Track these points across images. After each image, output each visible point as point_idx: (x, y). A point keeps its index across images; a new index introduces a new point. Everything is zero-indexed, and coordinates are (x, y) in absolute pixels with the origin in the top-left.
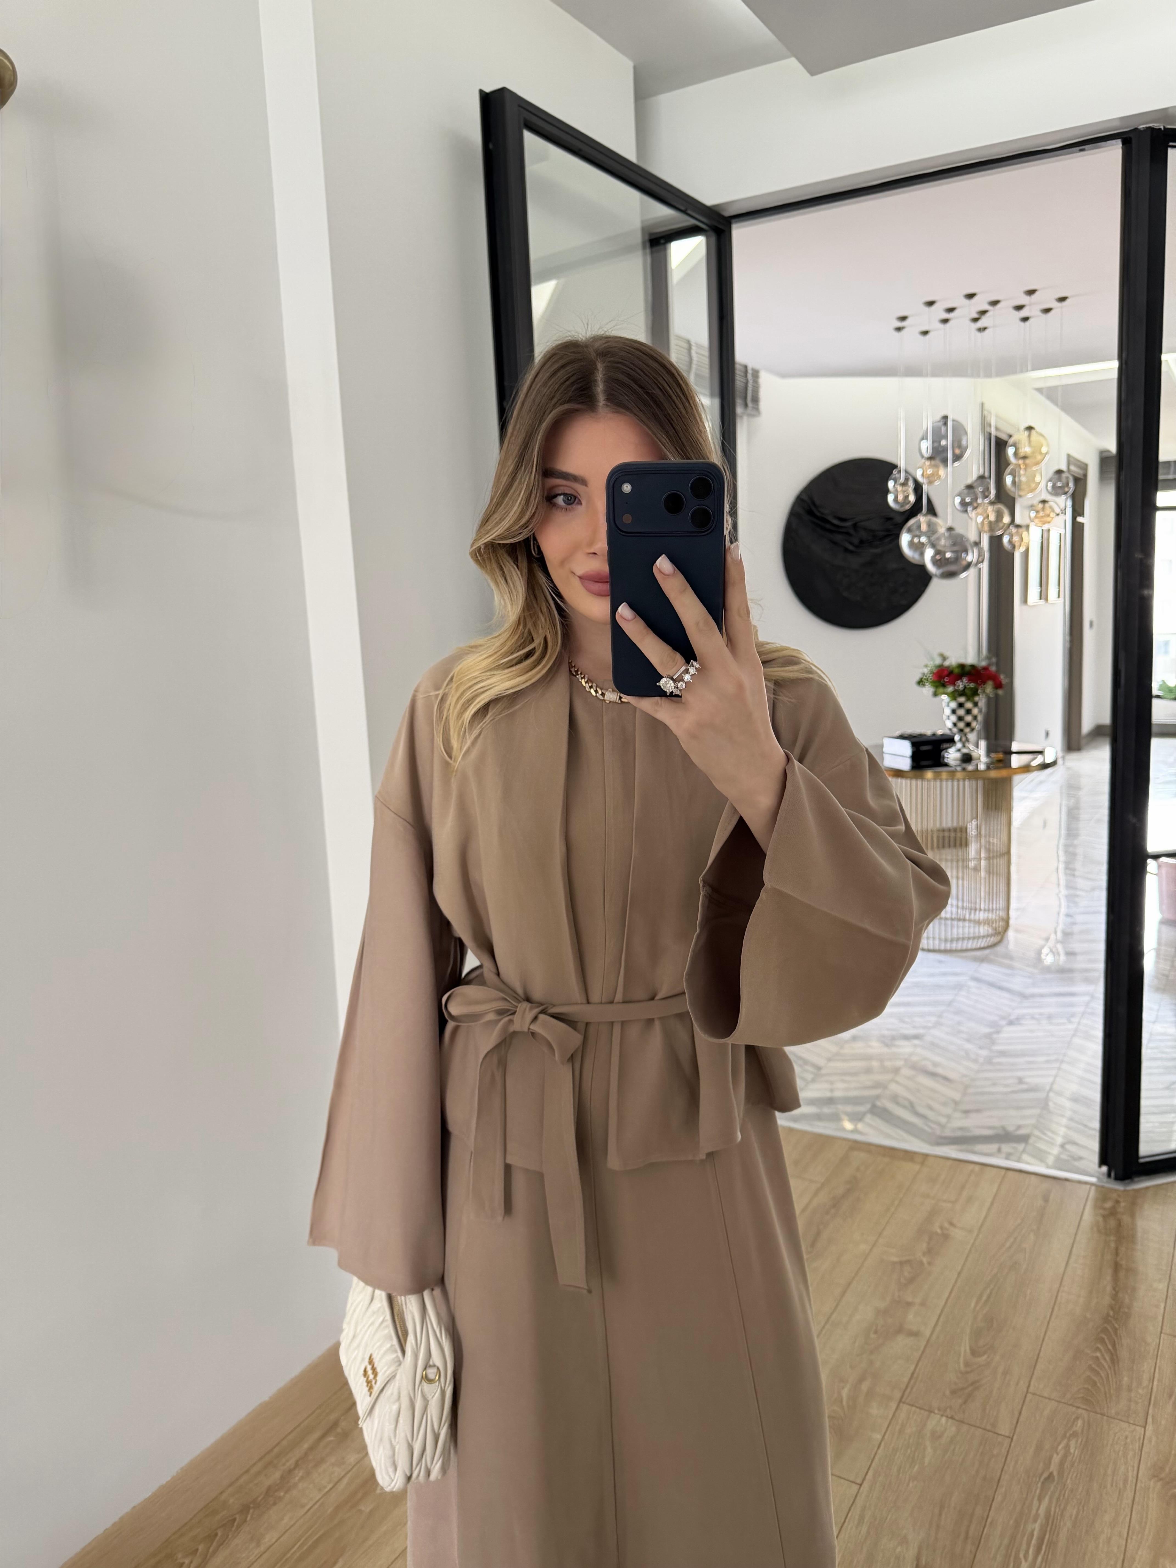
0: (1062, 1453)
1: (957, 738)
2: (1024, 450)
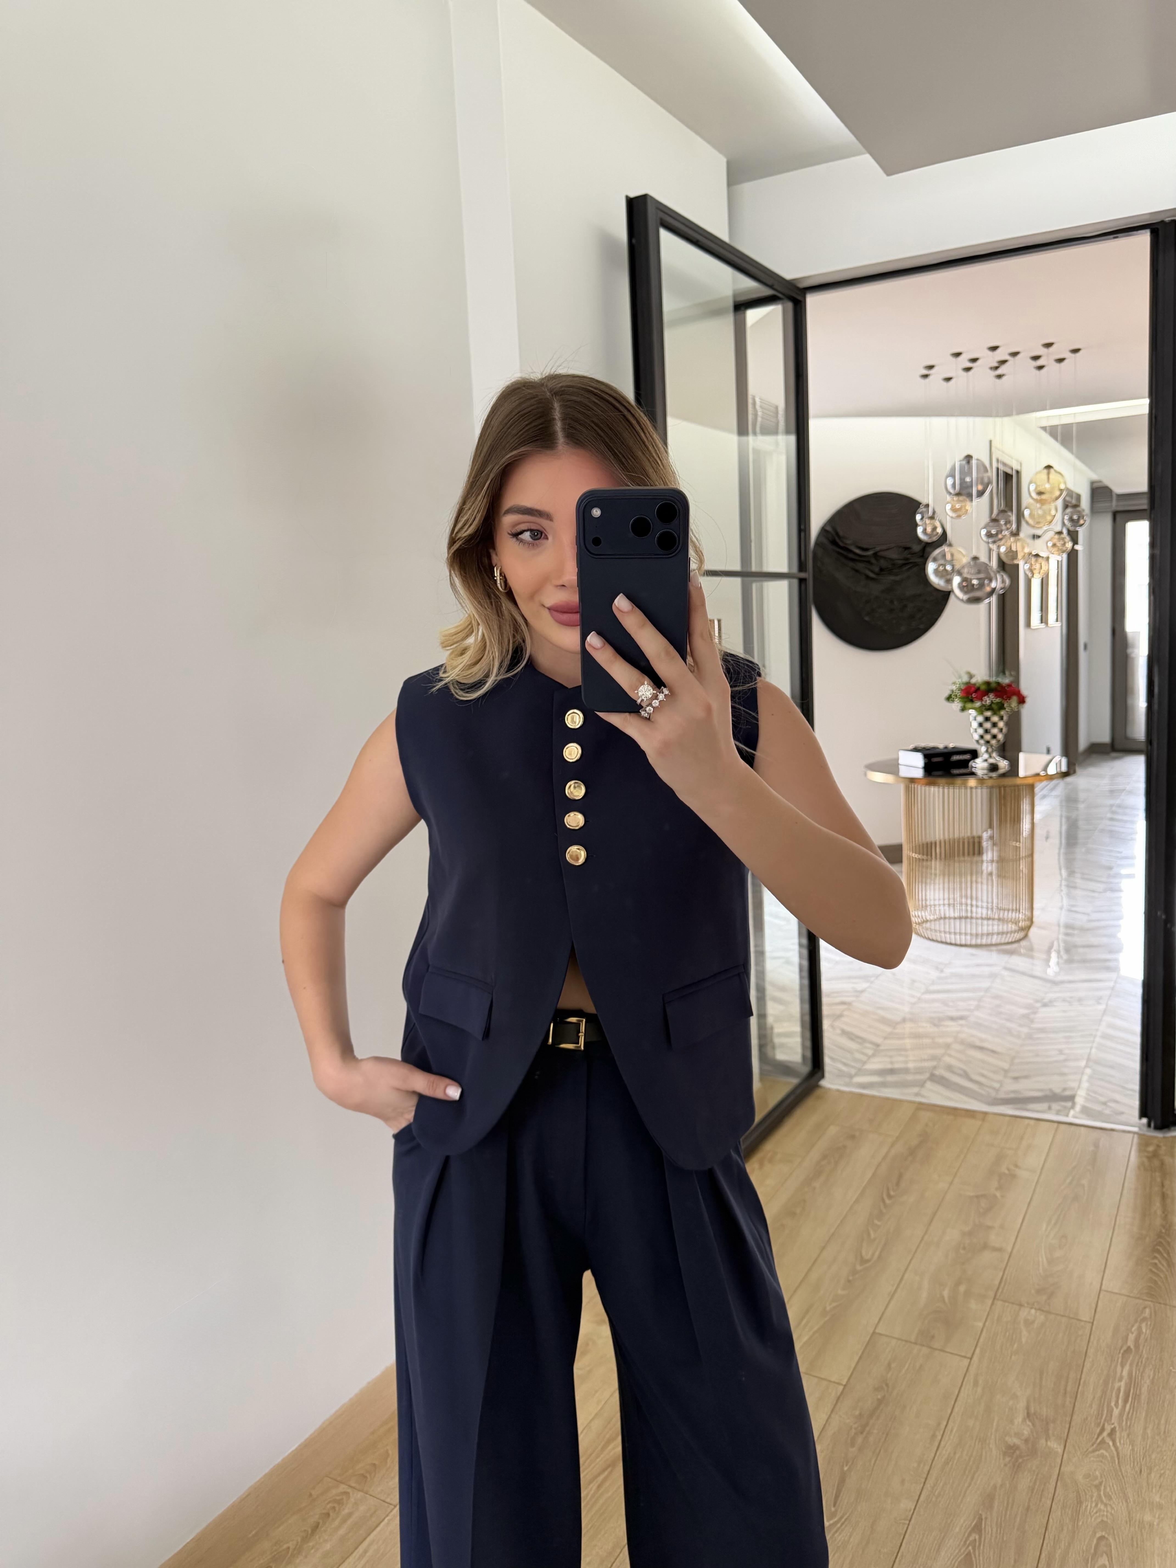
0: (1136, 1333)
1: (983, 749)
2: (1043, 487)
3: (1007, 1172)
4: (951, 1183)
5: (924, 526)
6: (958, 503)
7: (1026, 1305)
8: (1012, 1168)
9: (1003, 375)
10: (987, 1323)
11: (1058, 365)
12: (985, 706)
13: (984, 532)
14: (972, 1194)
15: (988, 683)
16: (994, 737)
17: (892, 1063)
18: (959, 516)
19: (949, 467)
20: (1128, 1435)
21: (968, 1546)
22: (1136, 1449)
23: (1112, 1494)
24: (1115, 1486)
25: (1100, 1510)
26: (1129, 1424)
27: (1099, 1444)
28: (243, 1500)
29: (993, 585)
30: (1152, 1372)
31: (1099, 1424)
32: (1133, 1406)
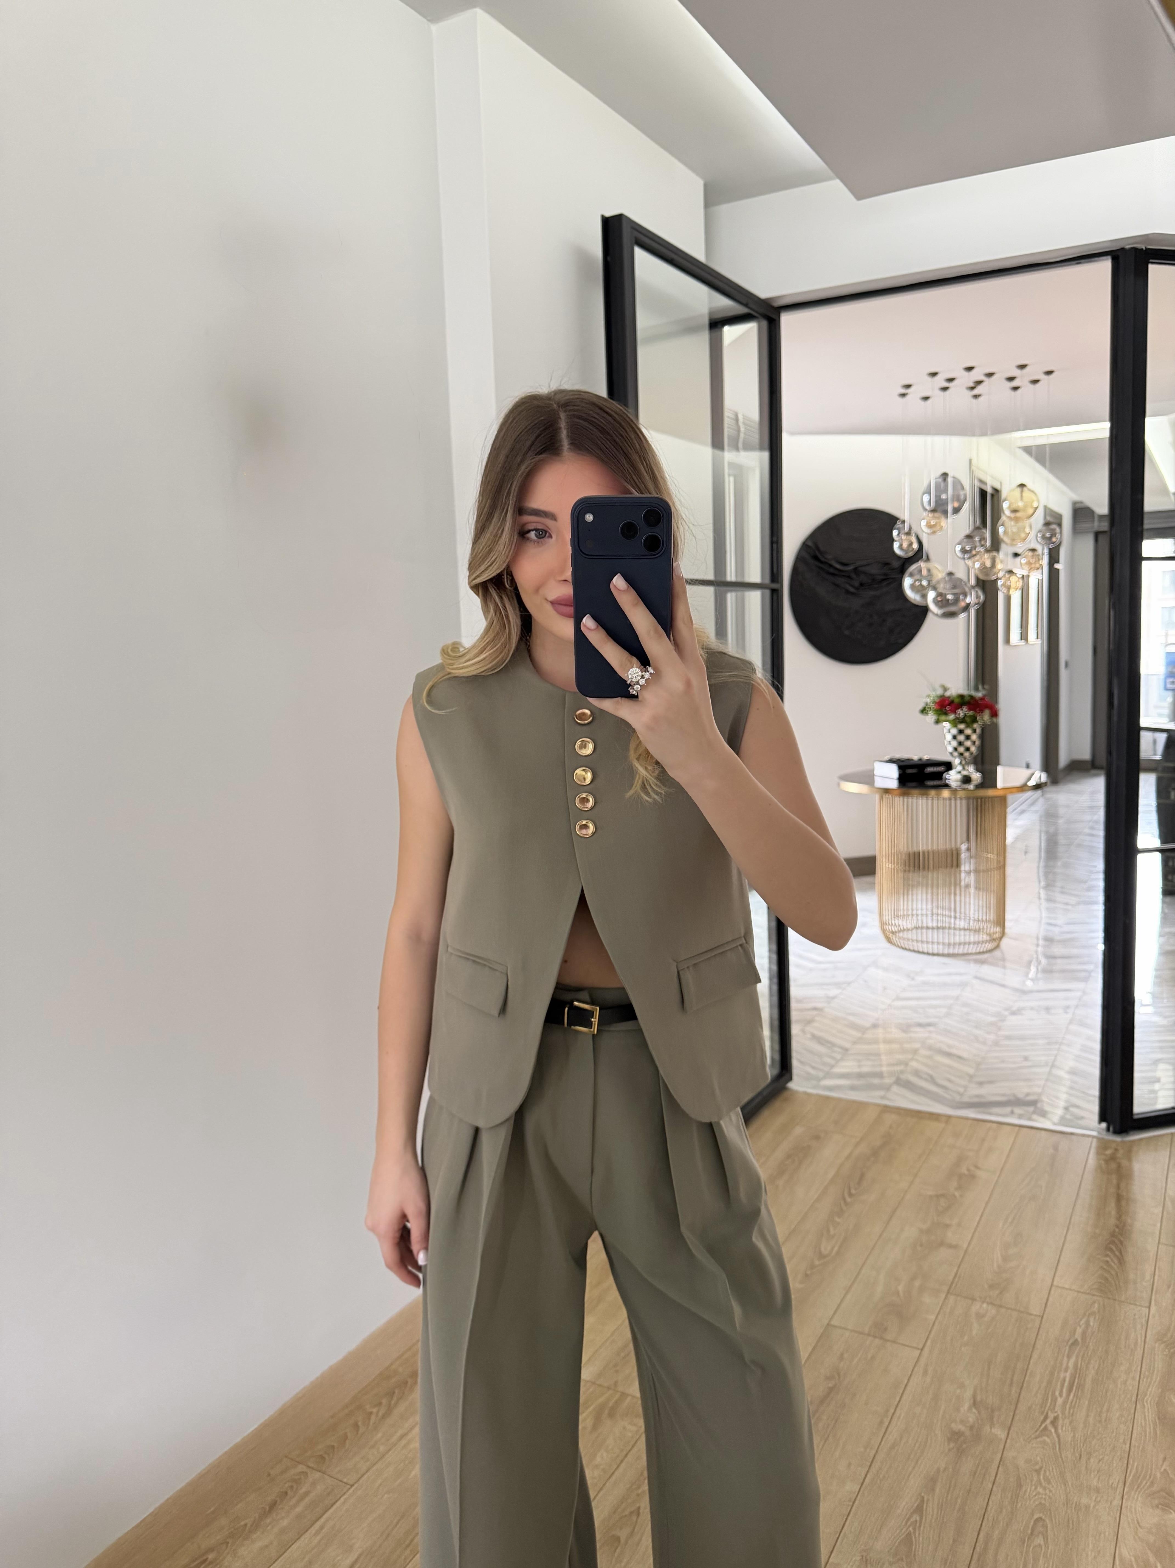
0: (1083, 1326)
1: (956, 761)
2: (1016, 505)
3: (966, 1172)
4: (912, 1183)
5: (901, 541)
6: (933, 520)
7: (978, 1299)
8: (972, 1168)
9: (979, 396)
10: (940, 1317)
11: (1032, 386)
12: (959, 719)
13: (958, 548)
14: (930, 1193)
15: (962, 696)
16: (968, 749)
17: (859, 1066)
18: (934, 532)
19: (925, 484)
20: (1071, 1423)
21: (909, 1527)
22: (1077, 1436)
23: (1052, 1478)
24: (1054, 1471)
25: (1039, 1493)
26: (1071, 1412)
27: (1042, 1431)
28: (202, 1476)
29: (968, 600)
30: (1098, 1363)
31: (1042, 1413)
32: (1076, 1396)
